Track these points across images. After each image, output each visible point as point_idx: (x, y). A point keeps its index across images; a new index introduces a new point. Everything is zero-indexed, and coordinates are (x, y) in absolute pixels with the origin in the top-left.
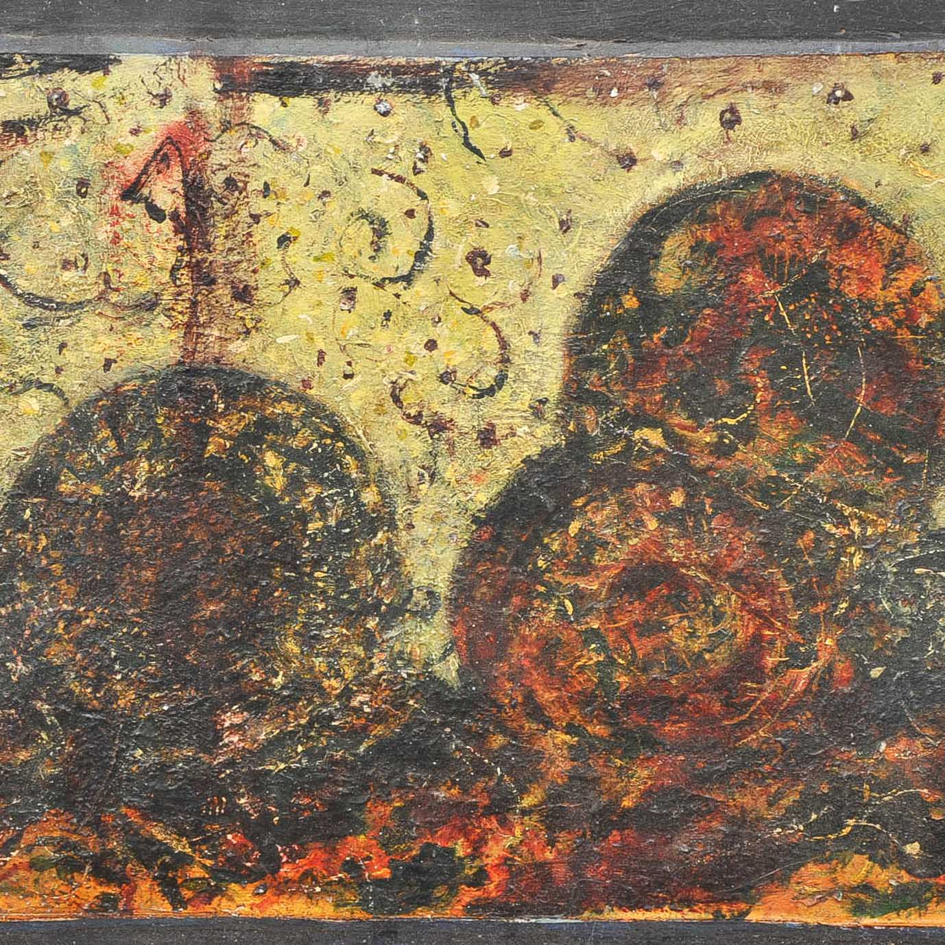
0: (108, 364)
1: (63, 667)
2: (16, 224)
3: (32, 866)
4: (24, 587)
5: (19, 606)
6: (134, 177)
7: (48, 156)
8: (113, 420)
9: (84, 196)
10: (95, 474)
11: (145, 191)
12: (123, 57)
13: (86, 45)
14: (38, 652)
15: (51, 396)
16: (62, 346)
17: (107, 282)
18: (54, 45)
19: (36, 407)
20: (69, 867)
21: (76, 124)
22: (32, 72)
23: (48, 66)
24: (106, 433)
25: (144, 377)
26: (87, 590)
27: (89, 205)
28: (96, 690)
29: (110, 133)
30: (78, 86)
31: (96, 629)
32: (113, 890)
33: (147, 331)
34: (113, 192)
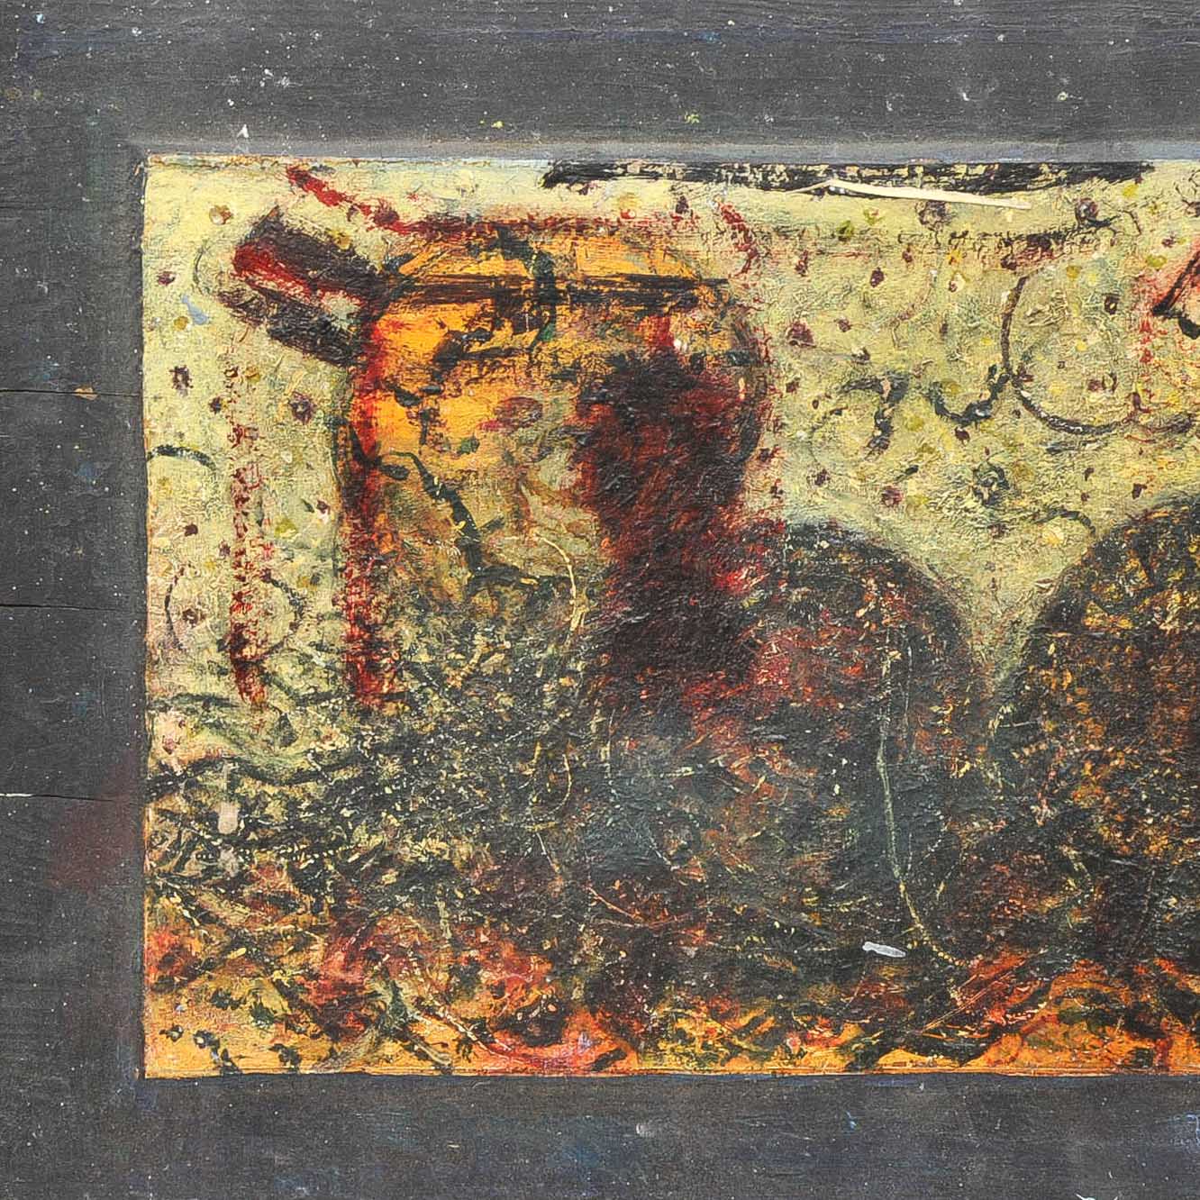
0: (1137, 490)
1: (1091, 810)
2: (1040, 343)
3: (1060, 1018)
4: (1048, 727)
5: (1043, 747)
6: (1166, 290)
7: (1075, 270)
8: (1142, 549)
9: (1112, 312)
10: (1123, 606)
11: (1179, 306)
12: (1157, 163)
13: (1116, 152)
14: (1065, 794)
15: (1077, 524)
16: (1089, 472)
17: (1137, 403)
18: (1081, 153)
19: (1061, 536)
20: (1100, 1020)
21: (1105, 235)
22: (1059, 182)
23: (1076, 175)
24: (1134, 563)
25: (1176, 504)
26: (1115, 730)
27: (1118, 322)
28: (1126, 835)
29: (1141, 245)
30: (1109, 196)
31: (1125, 771)
32: (1147, 1045)
33: (1179, 454)
34: (1144, 308)
